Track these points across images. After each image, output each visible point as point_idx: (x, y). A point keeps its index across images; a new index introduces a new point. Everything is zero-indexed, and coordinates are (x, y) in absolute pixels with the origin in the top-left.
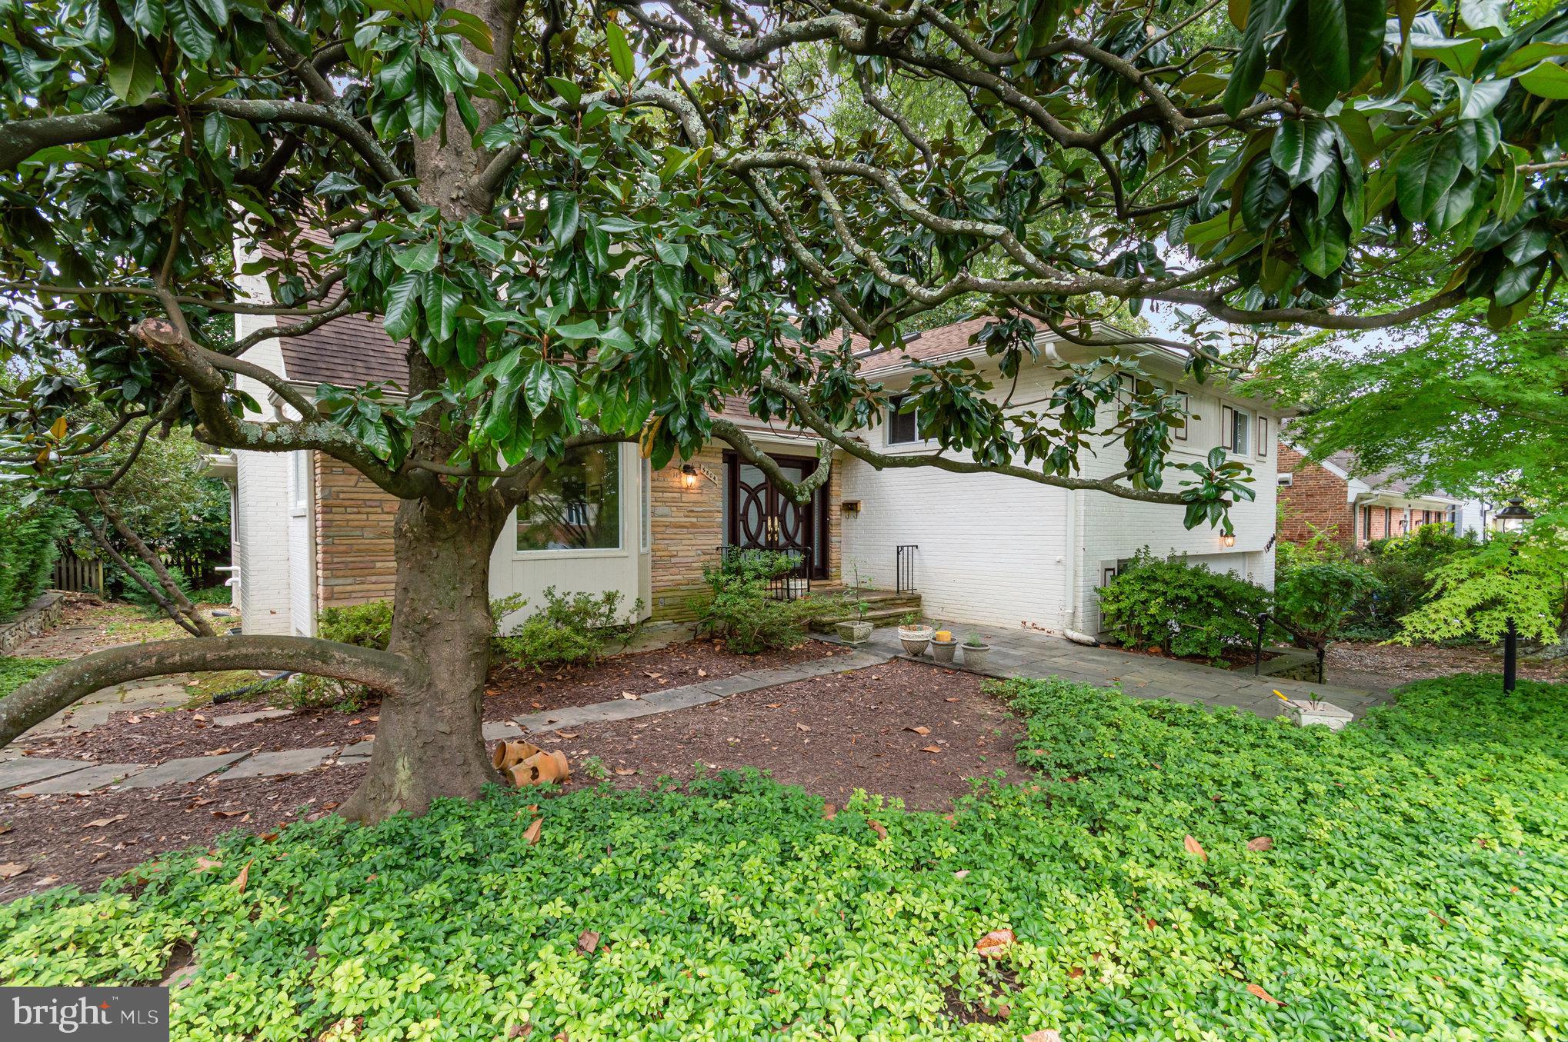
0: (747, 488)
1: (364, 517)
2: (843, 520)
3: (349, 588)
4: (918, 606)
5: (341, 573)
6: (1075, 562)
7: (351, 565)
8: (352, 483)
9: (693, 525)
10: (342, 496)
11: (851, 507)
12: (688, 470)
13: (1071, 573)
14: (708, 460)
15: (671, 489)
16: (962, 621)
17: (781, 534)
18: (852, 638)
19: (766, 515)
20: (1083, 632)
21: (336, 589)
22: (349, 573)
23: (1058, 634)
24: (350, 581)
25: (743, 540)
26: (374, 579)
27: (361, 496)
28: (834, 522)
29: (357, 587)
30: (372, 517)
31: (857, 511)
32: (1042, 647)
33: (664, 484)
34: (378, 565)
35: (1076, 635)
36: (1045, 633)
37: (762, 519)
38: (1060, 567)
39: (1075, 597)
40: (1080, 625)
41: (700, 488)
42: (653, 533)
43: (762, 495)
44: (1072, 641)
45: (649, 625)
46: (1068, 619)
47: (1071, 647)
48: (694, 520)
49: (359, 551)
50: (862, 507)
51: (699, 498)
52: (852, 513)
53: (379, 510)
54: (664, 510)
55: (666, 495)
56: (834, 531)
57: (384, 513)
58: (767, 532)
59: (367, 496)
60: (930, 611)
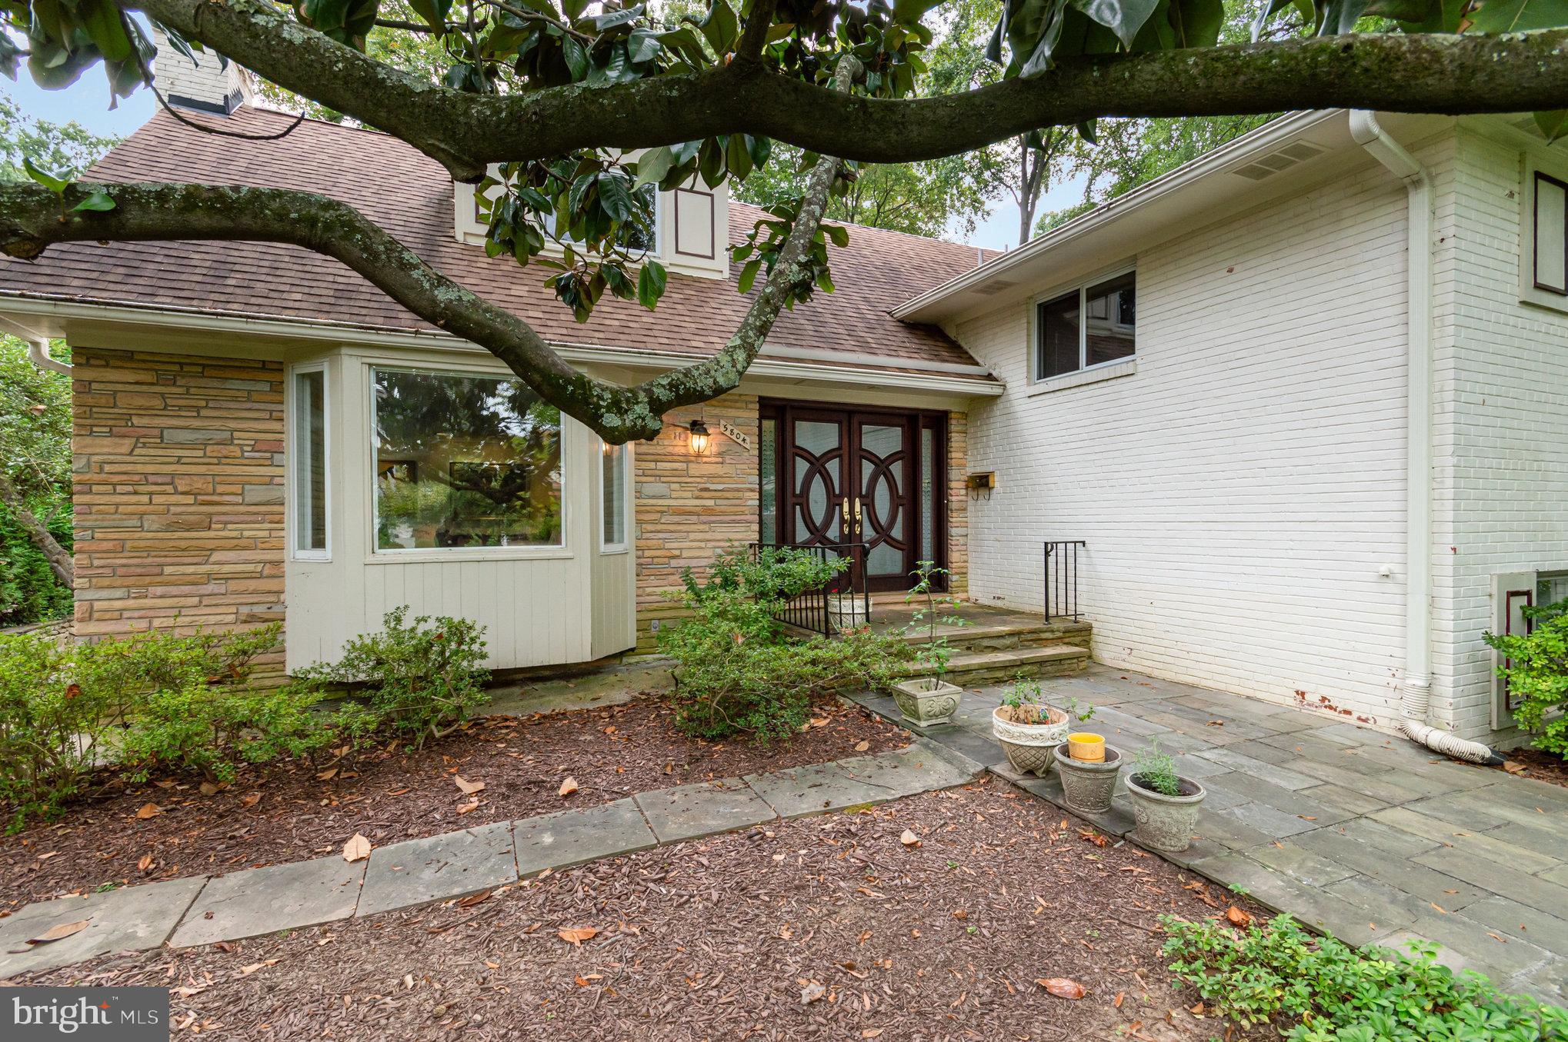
0: (806, 455)
1: (145, 499)
2: (971, 502)
3: (118, 604)
4: (1086, 643)
5: (106, 582)
6: (1431, 578)
7: (121, 571)
8: (125, 449)
9: (708, 511)
10: (107, 468)
11: (981, 483)
12: (697, 427)
13: (1418, 604)
14: (733, 413)
15: (670, 457)
16: (1169, 676)
17: (866, 524)
18: (915, 714)
19: (841, 496)
20: (1455, 730)
21: (97, 605)
22: (119, 582)
23: (1386, 726)
24: (119, 593)
25: (802, 534)
26: (159, 590)
27: (140, 468)
28: (954, 506)
29: (131, 603)
30: (156, 499)
31: (990, 489)
32: (1350, 762)
33: (659, 450)
34: (168, 570)
35: (1437, 738)
36: (1352, 720)
37: (834, 501)
38: (1390, 587)
39: (1432, 652)
40: (1448, 715)
41: (720, 454)
42: (639, 522)
43: (833, 467)
44: (1426, 748)
45: (633, 660)
46: (1413, 699)
47: (1424, 764)
48: (711, 503)
49: (135, 549)
50: (997, 482)
51: (719, 470)
52: (983, 492)
53: (169, 489)
54: (659, 488)
55: (660, 465)
56: (955, 519)
57: (176, 492)
58: (842, 521)
59: (150, 469)
60: (1108, 652)
